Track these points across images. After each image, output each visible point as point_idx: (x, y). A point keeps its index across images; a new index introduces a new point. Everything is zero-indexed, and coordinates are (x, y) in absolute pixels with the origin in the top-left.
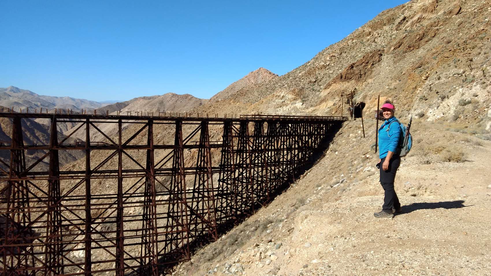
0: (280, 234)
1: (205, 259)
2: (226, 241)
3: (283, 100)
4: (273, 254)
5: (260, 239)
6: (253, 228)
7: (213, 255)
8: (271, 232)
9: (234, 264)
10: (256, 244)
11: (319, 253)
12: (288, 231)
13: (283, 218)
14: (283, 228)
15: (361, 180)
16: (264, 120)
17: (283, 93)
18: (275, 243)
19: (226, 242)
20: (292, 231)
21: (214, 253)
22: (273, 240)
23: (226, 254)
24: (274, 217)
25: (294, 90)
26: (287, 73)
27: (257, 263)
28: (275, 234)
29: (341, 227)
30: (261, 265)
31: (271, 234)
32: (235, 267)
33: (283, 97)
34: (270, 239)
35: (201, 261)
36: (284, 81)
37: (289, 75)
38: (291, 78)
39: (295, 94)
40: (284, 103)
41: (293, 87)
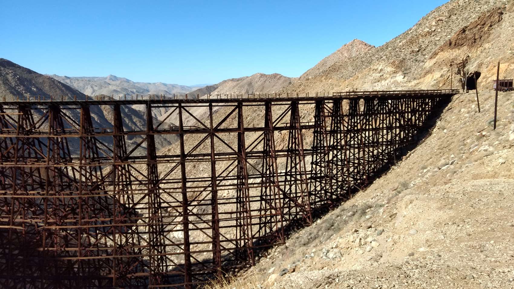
0: (380, 220)
1: (301, 243)
2: (322, 225)
3: (381, 74)
4: (374, 240)
5: (358, 225)
6: (351, 213)
7: (309, 239)
8: (371, 218)
9: (332, 250)
10: (355, 230)
11: (427, 241)
12: (390, 217)
13: (383, 203)
14: (384, 213)
15: (476, 161)
16: (359, 98)
17: (381, 65)
18: (376, 229)
19: (322, 227)
20: (394, 216)
21: (309, 237)
22: (373, 226)
23: (322, 239)
24: (374, 202)
25: (394, 62)
26: (385, 43)
27: (357, 249)
28: (375, 219)
29: (452, 213)
30: (361, 252)
31: (371, 220)
32: (333, 252)
33: (381, 70)
34: (369, 224)
35: (296, 245)
36: (382, 53)
37: (387, 45)
38: (390, 49)
39: (395, 66)
40: (382, 77)
41: (393, 59)
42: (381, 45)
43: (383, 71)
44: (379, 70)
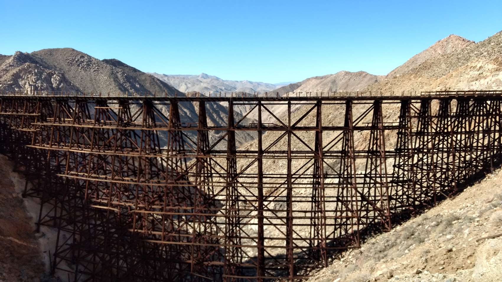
0: (464, 244)
1: (376, 250)
2: (400, 233)
3: (480, 72)
5: (436, 245)
6: (434, 223)
7: (385, 247)
8: (453, 238)
12: (477, 241)
13: (474, 216)
14: (470, 235)
16: (451, 98)
17: (481, 63)
20: (482, 241)
21: (386, 245)
22: (454, 249)
25: (497, 58)
26: (487, 38)
28: (457, 241)
31: (453, 241)
33: (481, 68)
34: (450, 247)
36: (483, 48)
37: (489, 41)
38: (492, 44)
39: (498, 63)
40: (481, 75)
41: (496, 55)
42: (482, 41)
43: (483, 69)
44: (478, 67)
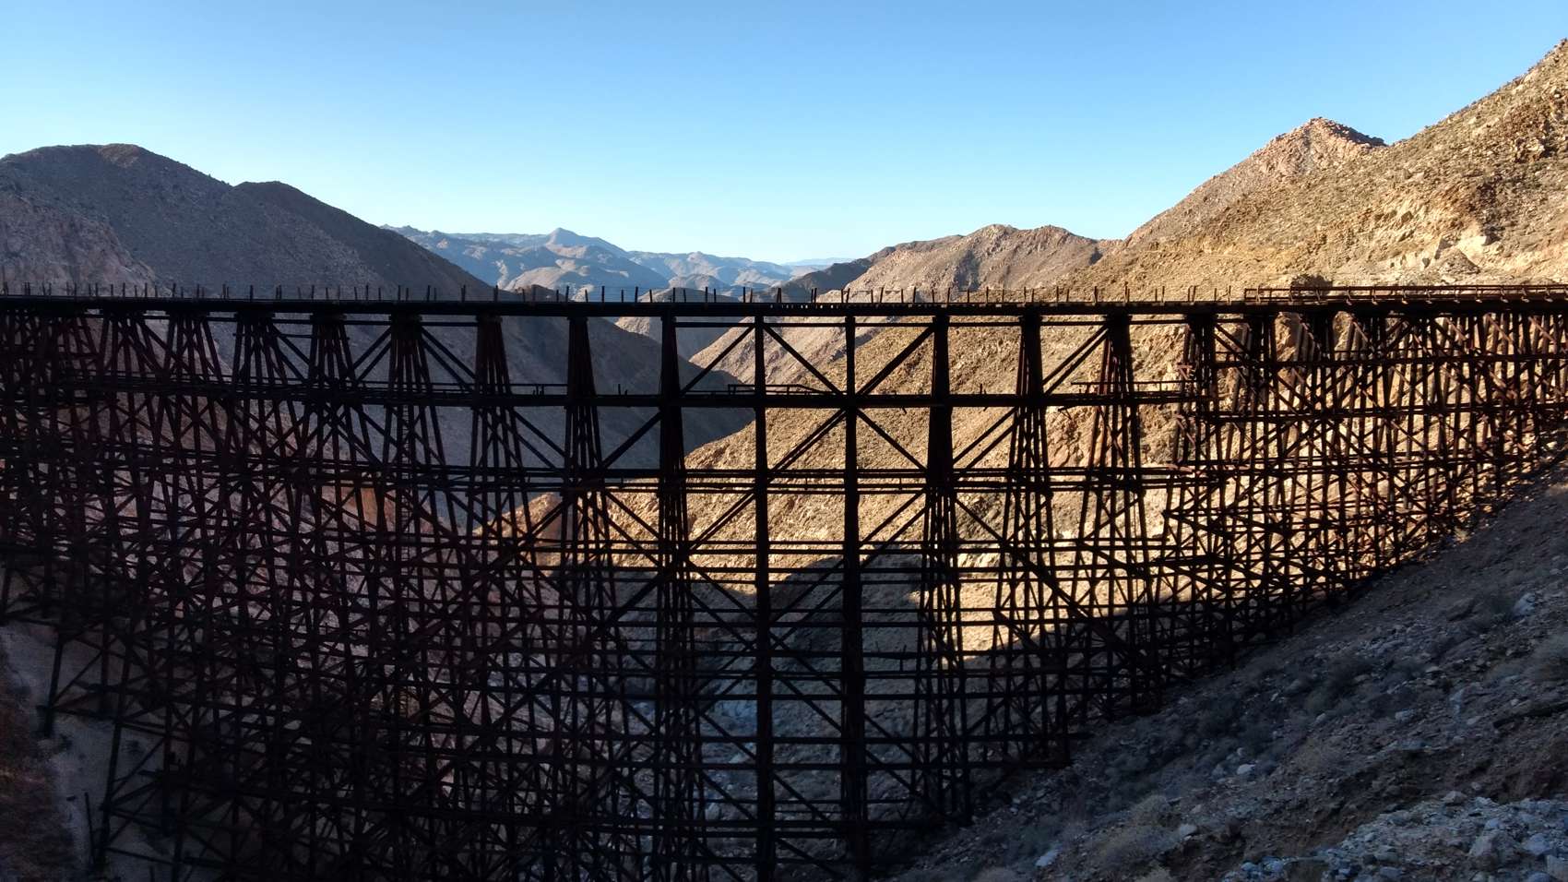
1: (1123, 768)
2: (1196, 716)
3: (1405, 230)
6: (1296, 683)
7: (1152, 758)
17: (1407, 203)
19: (1197, 720)
21: (1152, 752)
23: (1194, 759)
24: (1380, 651)
25: (1454, 189)
26: (1421, 130)
33: (1407, 217)
35: (1107, 771)
36: (1411, 161)
37: (1430, 137)
38: (1437, 148)
39: (1458, 204)
40: (1408, 241)
41: (1450, 180)
42: (1408, 137)
43: (1412, 222)
44: (1399, 216)
